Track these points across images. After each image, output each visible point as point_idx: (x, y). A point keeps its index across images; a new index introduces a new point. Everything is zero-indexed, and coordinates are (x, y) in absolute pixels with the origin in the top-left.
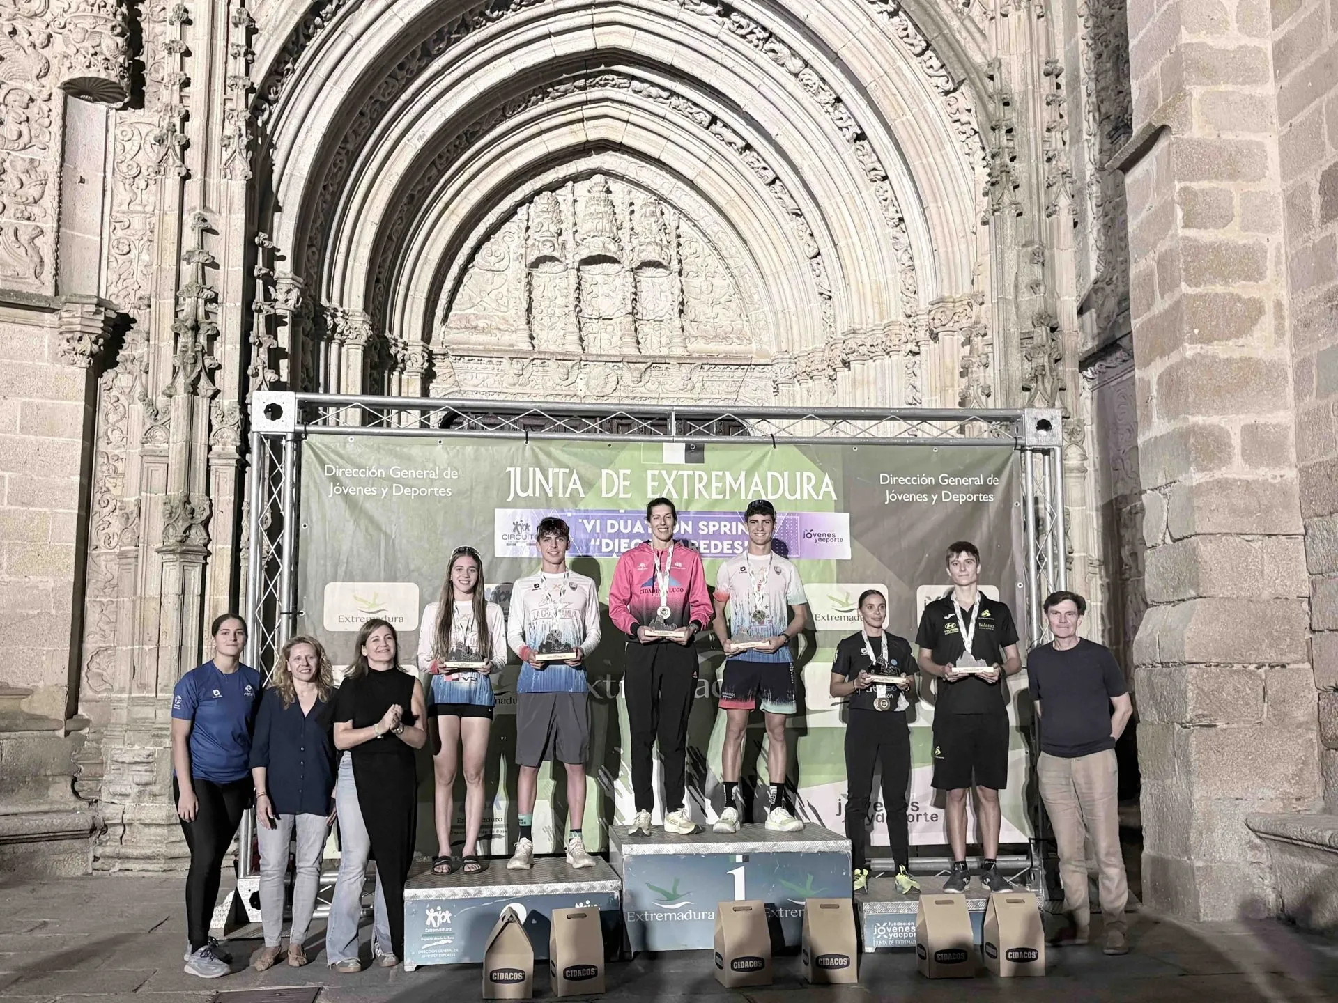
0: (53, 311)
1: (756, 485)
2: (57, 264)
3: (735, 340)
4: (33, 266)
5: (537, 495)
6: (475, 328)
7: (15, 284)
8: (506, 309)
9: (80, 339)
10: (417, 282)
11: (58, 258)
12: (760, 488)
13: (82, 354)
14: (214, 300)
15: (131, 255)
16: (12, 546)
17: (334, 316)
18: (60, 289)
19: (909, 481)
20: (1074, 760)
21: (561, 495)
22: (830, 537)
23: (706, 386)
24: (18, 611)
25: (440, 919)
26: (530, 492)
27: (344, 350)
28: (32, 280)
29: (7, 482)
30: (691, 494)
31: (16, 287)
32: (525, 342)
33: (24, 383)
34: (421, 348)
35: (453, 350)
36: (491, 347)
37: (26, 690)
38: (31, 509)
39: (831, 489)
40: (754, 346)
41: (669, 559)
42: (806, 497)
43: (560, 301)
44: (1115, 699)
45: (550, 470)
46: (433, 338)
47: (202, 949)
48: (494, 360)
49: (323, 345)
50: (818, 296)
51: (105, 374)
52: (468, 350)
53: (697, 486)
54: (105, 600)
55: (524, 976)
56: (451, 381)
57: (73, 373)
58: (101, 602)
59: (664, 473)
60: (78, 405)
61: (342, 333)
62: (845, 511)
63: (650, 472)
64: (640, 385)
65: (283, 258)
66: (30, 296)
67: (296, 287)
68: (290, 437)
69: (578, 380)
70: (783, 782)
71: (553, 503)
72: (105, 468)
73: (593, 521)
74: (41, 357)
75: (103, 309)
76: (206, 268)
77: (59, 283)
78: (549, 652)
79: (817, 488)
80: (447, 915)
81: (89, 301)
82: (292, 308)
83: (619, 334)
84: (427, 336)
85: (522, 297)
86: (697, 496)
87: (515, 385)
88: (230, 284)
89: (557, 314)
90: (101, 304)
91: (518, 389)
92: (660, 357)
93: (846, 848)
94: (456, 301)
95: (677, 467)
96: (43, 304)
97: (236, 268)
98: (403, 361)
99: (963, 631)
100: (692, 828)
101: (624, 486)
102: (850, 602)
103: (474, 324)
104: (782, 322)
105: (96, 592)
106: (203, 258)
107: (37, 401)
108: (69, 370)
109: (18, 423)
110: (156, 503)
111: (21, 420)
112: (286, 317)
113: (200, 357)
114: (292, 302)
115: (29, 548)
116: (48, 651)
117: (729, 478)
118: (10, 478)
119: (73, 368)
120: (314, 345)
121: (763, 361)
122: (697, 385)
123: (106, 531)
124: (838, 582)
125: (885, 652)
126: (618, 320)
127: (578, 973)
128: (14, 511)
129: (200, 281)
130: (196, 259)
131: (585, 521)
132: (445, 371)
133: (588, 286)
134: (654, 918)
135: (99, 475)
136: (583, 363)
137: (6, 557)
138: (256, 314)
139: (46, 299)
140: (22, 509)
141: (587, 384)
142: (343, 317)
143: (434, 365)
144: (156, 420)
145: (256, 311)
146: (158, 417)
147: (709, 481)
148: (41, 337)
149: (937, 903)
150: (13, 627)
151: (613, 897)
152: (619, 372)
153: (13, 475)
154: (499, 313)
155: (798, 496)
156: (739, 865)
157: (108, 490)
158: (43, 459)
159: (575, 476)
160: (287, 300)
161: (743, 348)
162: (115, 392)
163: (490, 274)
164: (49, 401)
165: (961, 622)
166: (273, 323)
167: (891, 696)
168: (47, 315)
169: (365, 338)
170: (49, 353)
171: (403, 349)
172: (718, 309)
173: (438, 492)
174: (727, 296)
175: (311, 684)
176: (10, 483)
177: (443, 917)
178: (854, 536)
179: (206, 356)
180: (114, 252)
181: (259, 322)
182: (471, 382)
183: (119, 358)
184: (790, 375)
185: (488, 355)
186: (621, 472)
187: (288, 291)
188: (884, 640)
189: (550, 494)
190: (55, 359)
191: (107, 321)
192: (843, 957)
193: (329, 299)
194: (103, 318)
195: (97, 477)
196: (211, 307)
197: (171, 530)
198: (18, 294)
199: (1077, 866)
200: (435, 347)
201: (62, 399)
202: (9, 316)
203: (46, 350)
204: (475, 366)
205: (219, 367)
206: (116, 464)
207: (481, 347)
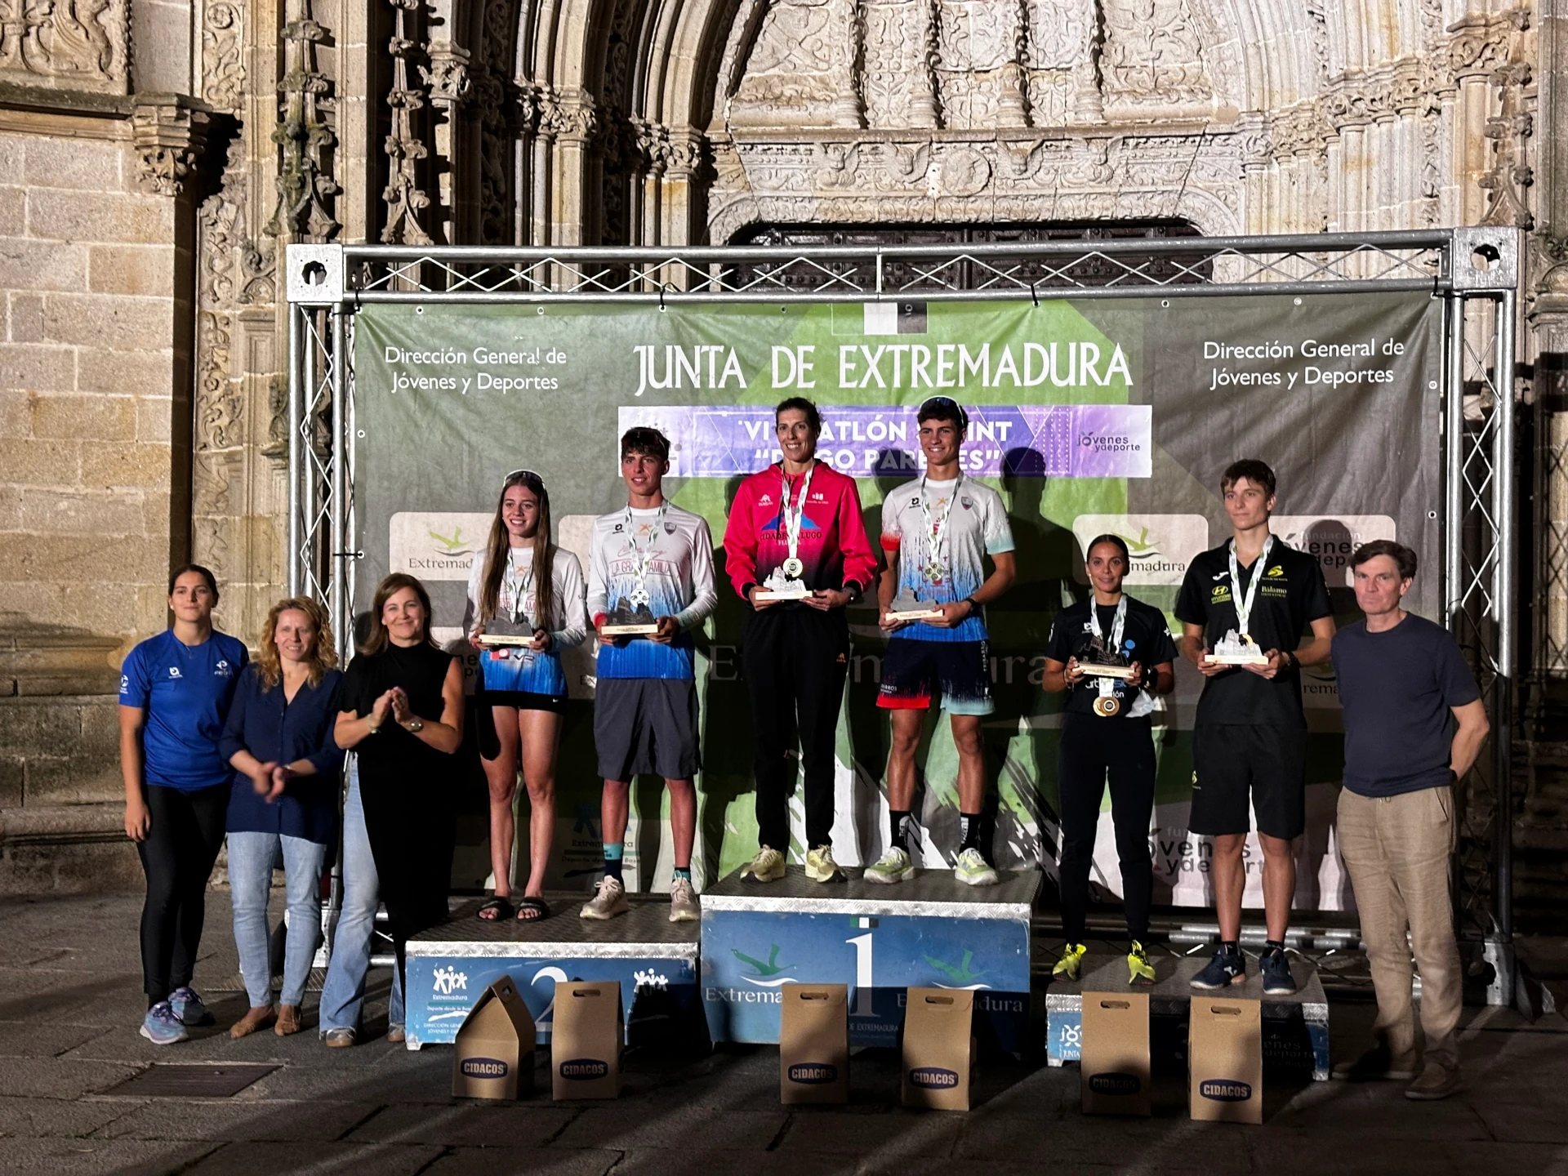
0: (124, 117)
1: (1007, 365)
2: (129, 48)
3: (1183, 95)
4: (96, 54)
5: (678, 385)
6: (777, 98)
7: (72, 83)
8: (825, 66)
9: (161, 156)
10: (683, 34)
11: (130, 39)
12: (1013, 370)
13: (166, 176)
14: (330, 93)
15: (234, 29)
16: (87, 446)
17: (535, 101)
18: (135, 84)
19: (1251, 352)
20: (1380, 801)
21: (712, 385)
22: (1120, 443)
23: (1132, 172)
24: (99, 534)
25: (452, 983)
26: (668, 383)
27: (556, 149)
28: (96, 74)
29: (76, 360)
30: (906, 381)
31: (76, 86)
32: (847, 116)
33: (94, 221)
34: (687, 136)
35: (741, 135)
36: (797, 128)
37: (114, 639)
38: (112, 395)
39: (1124, 369)
40: (1216, 102)
41: (804, 490)
42: (1083, 382)
43: (908, 47)
44: (1457, 711)
45: (697, 348)
46: (714, 118)
47: (158, 1006)
48: (802, 148)
49: (519, 144)
50: (1307, 16)
51: (206, 203)
52: (764, 134)
53: (915, 367)
54: (218, 518)
55: (505, 1070)
56: (740, 182)
57: (158, 204)
58: (214, 521)
59: (865, 349)
60: (165, 250)
61: (549, 125)
62: (1145, 403)
63: (844, 349)
64: (1025, 175)
65: (440, 22)
66: (92, 98)
67: (459, 64)
68: (337, 308)
69: (930, 172)
70: (976, 812)
71: (702, 396)
72: (211, 336)
73: (758, 424)
74: (113, 183)
75: (188, 112)
76: (318, 46)
77: (134, 76)
78: (622, 622)
79: (1102, 368)
80: (462, 978)
81: (166, 102)
82: (455, 95)
83: (998, 95)
84: (701, 114)
85: (846, 45)
86: (914, 384)
87: (833, 184)
88: (350, 67)
89: (904, 69)
90: (185, 104)
91: (838, 191)
92: (1056, 130)
93: (1023, 915)
94: (754, 57)
95: (885, 340)
96: (108, 109)
97: (358, 45)
98: (660, 157)
99: (1237, 599)
100: (830, 875)
101: (806, 371)
102: (1147, 542)
103: (777, 91)
104: (1253, 61)
105: (206, 507)
106: (311, 32)
107: (113, 245)
108: (152, 199)
109: (87, 278)
110: (263, 387)
111: (91, 273)
112: (446, 110)
113: (310, 180)
114: (453, 88)
115: (110, 449)
116: (141, 589)
117: (964, 355)
118: (81, 355)
119: (158, 196)
120: (505, 147)
121: (1224, 128)
122: (1118, 172)
123: (217, 422)
124: (1131, 511)
125: (1119, 628)
126: (997, 73)
127: (578, 1069)
128: (89, 399)
129: (308, 66)
130: (301, 34)
131: (748, 424)
132: (731, 168)
133: (952, 19)
134: (741, 997)
135: (205, 345)
136: (935, 146)
137: (80, 462)
138: (395, 110)
139: (113, 100)
140: (99, 395)
141: (943, 178)
142: (550, 100)
143: (714, 160)
144: (259, 270)
145: (395, 106)
146: (262, 266)
147: (934, 361)
148: (114, 153)
149: (1104, 1005)
150: (93, 555)
151: (686, 965)
152: (991, 157)
153: (85, 349)
154: (816, 73)
155: (1071, 380)
156: (864, 932)
157: (217, 366)
158: (124, 326)
159: (732, 357)
160: (445, 86)
161: (1195, 106)
162: (221, 228)
163: (803, 12)
164: (126, 245)
165: (1236, 586)
166: (425, 121)
167: (1121, 694)
168: (118, 123)
169: (583, 129)
170: (124, 176)
171: (661, 139)
172: (1161, 43)
173: (539, 384)
174: (1178, 21)
175: (302, 665)
176: (80, 361)
177: (456, 981)
178: (1159, 441)
179: (319, 177)
180: (211, 25)
181: (401, 123)
182: (770, 184)
183: (224, 180)
184: (1263, 151)
185: (793, 138)
186: (801, 349)
187: (448, 72)
188: (1122, 611)
189: (697, 385)
190: (133, 184)
191: (195, 128)
192: (949, 1073)
193: (530, 74)
194: (188, 125)
195: (203, 348)
196: (324, 104)
197: (280, 425)
198: (76, 96)
199: (1391, 962)
200: (713, 134)
201: (144, 242)
202: (68, 127)
203: (120, 171)
204: (773, 158)
205: (339, 191)
206: (226, 329)
207: (782, 129)
